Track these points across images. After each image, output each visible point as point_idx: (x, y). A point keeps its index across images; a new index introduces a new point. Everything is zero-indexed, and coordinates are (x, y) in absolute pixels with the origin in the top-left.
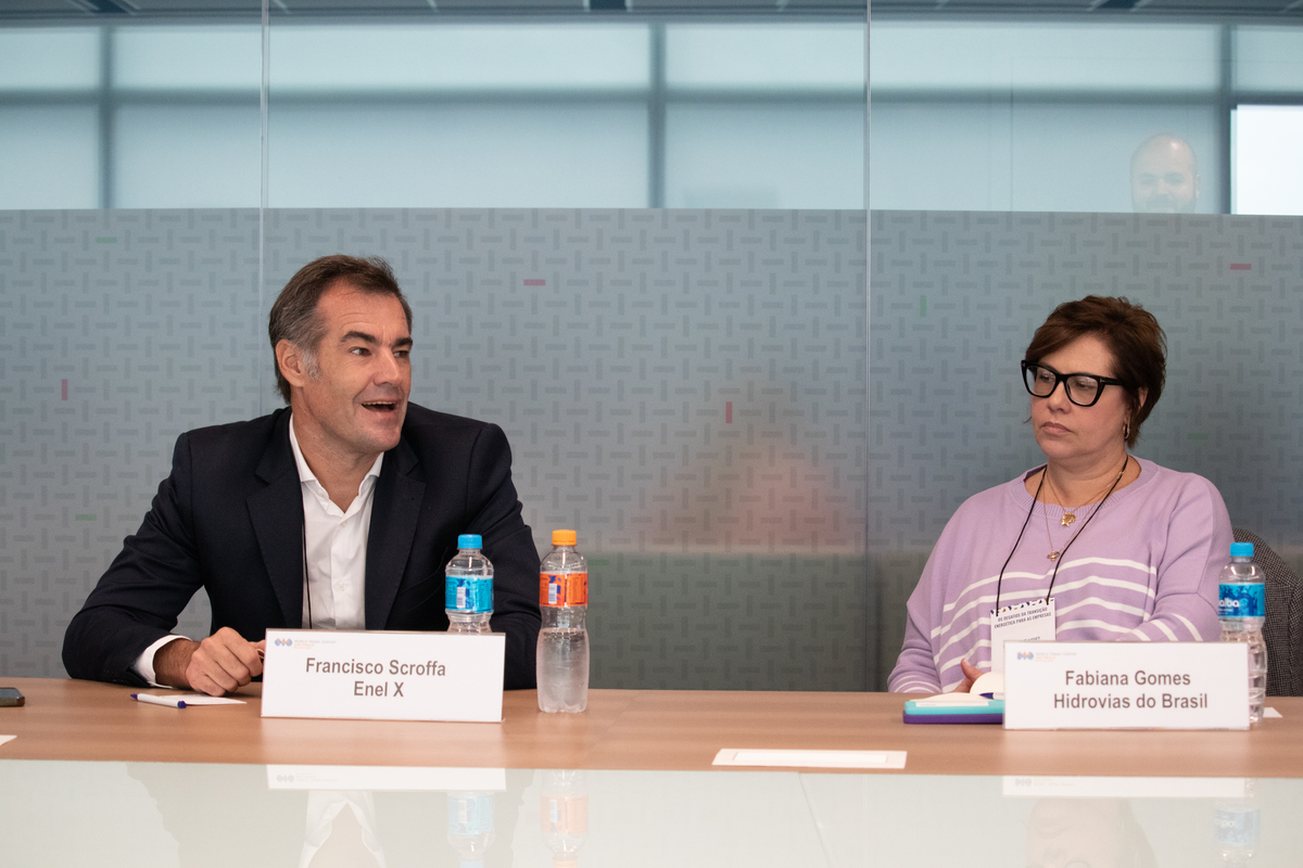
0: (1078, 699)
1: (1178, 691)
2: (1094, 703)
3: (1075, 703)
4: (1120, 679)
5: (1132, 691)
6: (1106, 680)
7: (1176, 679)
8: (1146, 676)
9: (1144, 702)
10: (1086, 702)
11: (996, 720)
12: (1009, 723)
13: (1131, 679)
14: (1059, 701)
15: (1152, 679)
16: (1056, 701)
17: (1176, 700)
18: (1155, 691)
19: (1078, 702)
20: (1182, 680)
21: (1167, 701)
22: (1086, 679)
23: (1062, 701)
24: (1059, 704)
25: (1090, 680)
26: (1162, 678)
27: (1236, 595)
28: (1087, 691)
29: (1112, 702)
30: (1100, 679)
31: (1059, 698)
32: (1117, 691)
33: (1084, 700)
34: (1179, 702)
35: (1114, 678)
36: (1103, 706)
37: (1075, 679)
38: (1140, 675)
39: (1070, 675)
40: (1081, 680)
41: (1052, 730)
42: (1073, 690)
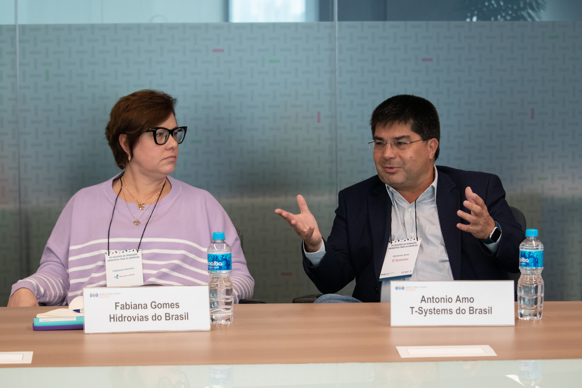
0: (122, 317)
1: (173, 311)
2: (130, 319)
3: (120, 319)
4: (143, 306)
5: (150, 312)
6: (136, 307)
7: (172, 306)
8: (157, 304)
9: (156, 318)
10: (126, 318)
11: (80, 328)
12: (87, 330)
13: (149, 306)
14: (112, 318)
15: (160, 306)
16: (110, 318)
17: (172, 316)
18: (162, 312)
19: (122, 318)
20: (175, 306)
21: (168, 317)
22: (125, 307)
23: (114, 318)
24: (112, 320)
25: (128, 307)
26: (165, 305)
27: (220, 259)
28: (126, 313)
29: (139, 318)
30: (133, 306)
31: (112, 316)
32: (142, 312)
33: (124, 317)
34: (174, 317)
35: (140, 306)
36: (134, 320)
37: (120, 306)
38: (153, 304)
39: (117, 304)
40: (123, 307)
41: (109, 333)
42: (119, 312)
